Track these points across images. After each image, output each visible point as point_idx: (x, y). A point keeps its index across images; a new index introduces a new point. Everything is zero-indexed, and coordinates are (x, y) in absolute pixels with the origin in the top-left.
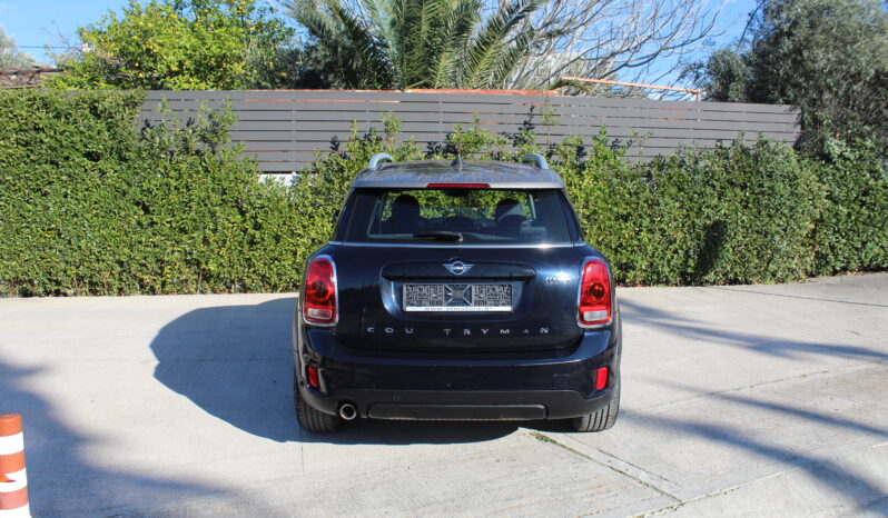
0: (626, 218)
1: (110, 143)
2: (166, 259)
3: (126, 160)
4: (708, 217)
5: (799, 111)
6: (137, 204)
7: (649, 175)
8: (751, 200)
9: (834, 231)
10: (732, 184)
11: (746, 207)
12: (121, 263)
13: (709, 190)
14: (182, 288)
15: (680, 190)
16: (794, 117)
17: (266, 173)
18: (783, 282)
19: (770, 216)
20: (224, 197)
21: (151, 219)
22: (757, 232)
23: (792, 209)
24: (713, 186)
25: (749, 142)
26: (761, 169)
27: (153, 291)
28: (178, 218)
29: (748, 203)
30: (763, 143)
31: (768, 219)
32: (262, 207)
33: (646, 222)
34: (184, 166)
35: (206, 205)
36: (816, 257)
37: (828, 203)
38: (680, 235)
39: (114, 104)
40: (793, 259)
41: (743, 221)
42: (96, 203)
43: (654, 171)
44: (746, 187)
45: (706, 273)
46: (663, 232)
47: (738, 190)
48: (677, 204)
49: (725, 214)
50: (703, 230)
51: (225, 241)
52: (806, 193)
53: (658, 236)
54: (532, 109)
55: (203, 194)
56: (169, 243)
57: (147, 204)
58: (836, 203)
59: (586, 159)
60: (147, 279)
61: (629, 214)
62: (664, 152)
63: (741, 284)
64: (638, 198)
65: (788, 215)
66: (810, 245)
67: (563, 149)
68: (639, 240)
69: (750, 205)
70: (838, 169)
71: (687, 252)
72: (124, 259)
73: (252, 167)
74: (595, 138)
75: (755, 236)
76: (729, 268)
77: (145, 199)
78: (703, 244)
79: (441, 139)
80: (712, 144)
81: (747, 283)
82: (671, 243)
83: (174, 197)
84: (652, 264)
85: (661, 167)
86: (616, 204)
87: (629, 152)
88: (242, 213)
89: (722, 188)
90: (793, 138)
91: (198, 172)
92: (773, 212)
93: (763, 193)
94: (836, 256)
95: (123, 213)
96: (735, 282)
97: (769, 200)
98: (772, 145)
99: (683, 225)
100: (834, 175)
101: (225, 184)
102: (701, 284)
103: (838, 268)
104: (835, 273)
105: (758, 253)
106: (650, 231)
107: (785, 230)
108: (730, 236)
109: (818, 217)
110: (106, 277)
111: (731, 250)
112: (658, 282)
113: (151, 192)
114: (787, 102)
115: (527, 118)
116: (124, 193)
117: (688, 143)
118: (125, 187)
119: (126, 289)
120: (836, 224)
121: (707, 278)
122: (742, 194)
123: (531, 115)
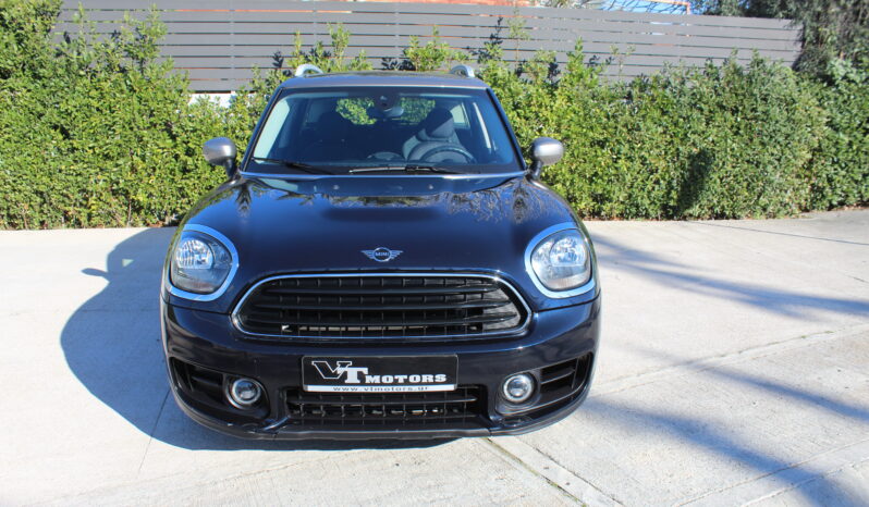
0: (602, 144)
1: (20, 58)
2: (90, 189)
3: (40, 78)
4: (694, 144)
5: (800, 27)
6: (55, 127)
7: (629, 97)
8: (742, 127)
9: (834, 163)
10: (722, 107)
11: (736, 133)
12: (41, 194)
13: (696, 114)
14: (110, 220)
15: (664, 113)
16: (795, 33)
17: (197, 92)
18: (774, 217)
19: (763, 144)
20: (152, 119)
21: (71, 144)
22: (748, 162)
23: (787, 136)
24: (701, 110)
25: (743, 61)
26: (756, 91)
27: (78, 224)
28: (101, 143)
29: (739, 129)
30: (759, 62)
31: (760, 147)
32: (195, 130)
33: (625, 149)
34: (106, 86)
35: (131, 129)
36: (812, 190)
37: (828, 131)
38: (662, 164)
39: (22, 13)
40: (786, 192)
41: (732, 150)
42: (7, 126)
43: (635, 92)
44: (737, 111)
45: (689, 206)
46: (644, 161)
47: (728, 115)
48: (660, 130)
49: (713, 141)
50: (688, 158)
51: (154, 169)
52: (804, 119)
53: (637, 165)
54: (499, 21)
55: (128, 117)
56: (92, 171)
57: (67, 127)
58: (837, 130)
59: (559, 77)
60: (71, 210)
61: (606, 140)
62: (646, 71)
63: (727, 218)
64: (617, 122)
65: (783, 143)
66: (806, 176)
67: (533, 65)
68: (616, 168)
69: (741, 132)
70: (841, 93)
71: (669, 183)
72: (42, 188)
73: (182, 85)
74: (570, 54)
75: (746, 166)
76: (715, 201)
77: (63, 122)
78: (687, 174)
79: (396, 55)
80: (701, 63)
81: (735, 217)
82: (652, 172)
83: (96, 119)
84: (630, 196)
85: (643, 88)
86: (592, 128)
87: (607, 70)
88: (173, 138)
89: (710, 112)
90: (792, 57)
91: (122, 92)
92: (766, 139)
93: (756, 118)
94: (833, 189)
95: (39, 138)
96: (721, 216)
97: (763, 126)
98: (768, 65)
99: (666, 153)
100: (836, 99)
101: (153, 105)
102: (684, 218)
103: (835, 203)
104: (831, 207)
105: (748, 185)
106: (630, 159)
107: (779, 160)
108: (717, 165)
109: (816, 145)
110: (24, 209)
111: (718, 181)
112: (637, 215)
113: (70, 114)
114: (787, 17)
115: (494, 32)
116: (40, 116)
117: (674, 61)
118: (40, 108)
119: (48, 222)
120: (836, 154)
121: (691, 211)
122: (733, 119)
123: (499, 28)
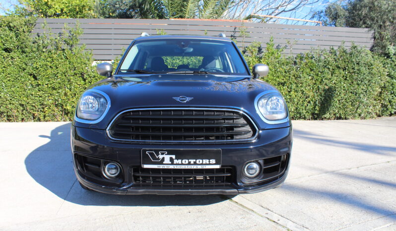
0: (283, 84)
1: (17, 43)
2: (45, 103)
3: (25, 53)
4: (326, 84)
5: (373, 32)
6: (31, 75)
7: (295, 63)
8: (348, 76)
9: (391, 93)
10: (339, 68)
11: (346, 79)
12: (22, 105)
13: (326, 70)
14: (54, 118)
15: (311, 70)
16: (370, 34)
17: (96, 60)
18: (365, 119)
19: (358, 84)
20: (75, 71)
21: (38, 82)
22: (351, 93)
23: (369, 81)
24: (329, 69)
25: (347, 47)
26: (354, 60)
27: (39, 120)
28: (51, 82)
29: (347, 77)
30: (355, 47)
31: (357, 86)
32: (94, 77)
33: (294, 86)
34: (55, 56)
35: (65, 76)
36: (382, 106)
37: (388, 79)
38: (311, 94)
39: (19, 24)
40: (370, 107)
41: (344, 87)
42: (9, 74)
43: (298, 61)
44: (345, 69)
45: (325, 113)
46: (303, 92)
47: (341, 71)
48: (310, 78)
49: (335, 83)
50: (324, 91)
51: (75, 94)
52: (376, 73)
53: (300, 94)
54: (235, 29)
55: (64, 70)
56: (47, 95)
57: (36, 75)
58: (392, 78)
59: (263, 54)
60: (36, 114)
61: (285, 82)
62: (303, 52)
63: (343, 119)
64: (290, 74)
65: (367, 84)
66: (379, 100)
67: (250, 48)
68: (290, 96)
69: (348, 79)
70: (393, 61)
71: (315, 102)
72: (23, 103)
73: (90, 56)
74: (267, 44)
75: (350, 94)
76: (337, 111)
77: (34, 72)
78: (323, 98)
80: (328, 48)
81: (346, 119)
82: (306, 98)
83: (49, 71)
84: (297, 109)
85: (301, 59)
86: (278, 77)
87: (285, 51)
88: (85, 80)
89: (333, 69)
90: (370, 45)
91: (62, 59)
92: (359, 82)
93: (354, 72)
94: (392, 105)
95: (23, 80)
96: (340, 118)
97: (358, 76)
98: (359, 49)
99: (313, 89)
100: (391, 64)
101: (76, 65)
102: (322, 119)
103: (393, 112)
104: (391, 115)
105: (352, 104)
106: (296, 91)
107: (366, 92)
108: (337, 94)
109: (383, 85)
110: (15, 113)
111: (338, 102)
112: (300, 118)
113: (38, 69)
114: (366, 27)
115: (233, 34)
116: (24, 69)
117: (316, 47)
118: (24, 66)
119: (25, 118)
120: (392, 89)
121: (325, 116)
122: (344, 73)
123: (235, 32)
